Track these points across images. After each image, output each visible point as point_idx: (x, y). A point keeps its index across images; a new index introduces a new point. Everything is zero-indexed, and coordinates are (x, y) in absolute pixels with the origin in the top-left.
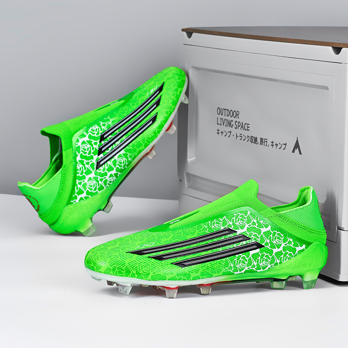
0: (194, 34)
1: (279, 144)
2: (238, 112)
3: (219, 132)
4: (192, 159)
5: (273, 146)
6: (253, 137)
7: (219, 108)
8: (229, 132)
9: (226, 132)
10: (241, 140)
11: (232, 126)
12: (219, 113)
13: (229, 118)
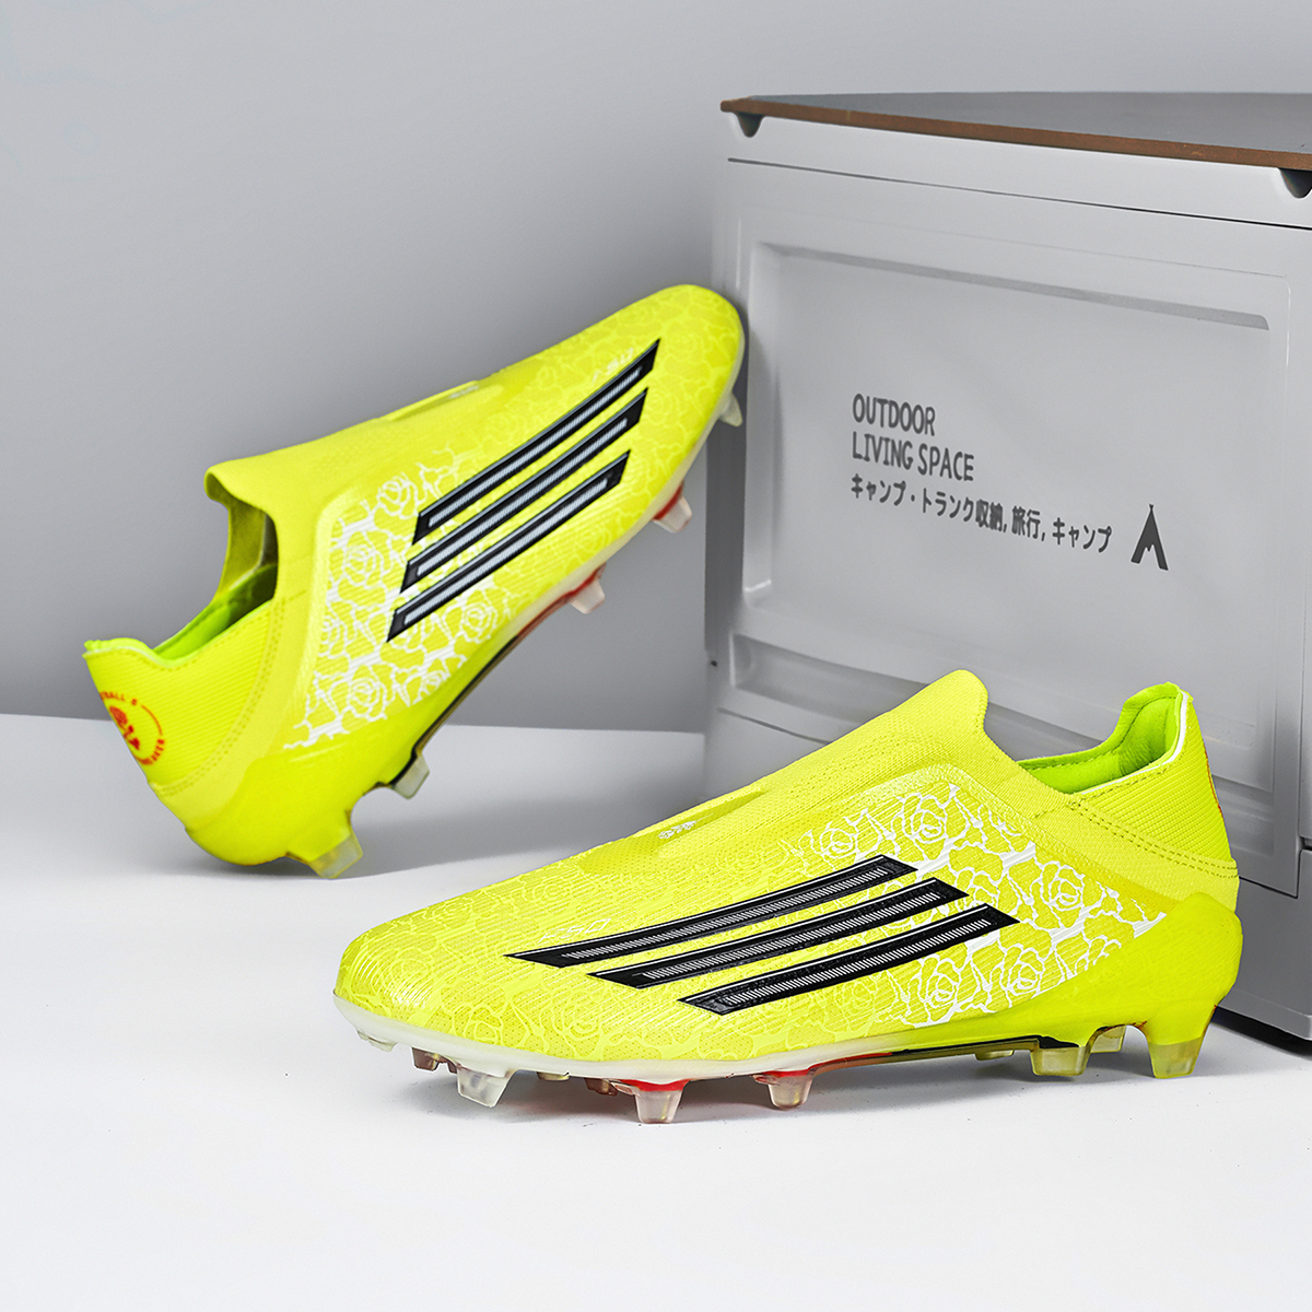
0: (766, 122)
1: (1082, 531)
2: (930, 412)
3: (860, 485)
4: (761, 585)
5: (1061, 539)
6: (986, 504)
7: (859, 397)
8: (896, 485)
9: (887, 487)
10: (940, 514)
11: (907, 462)
12: (859, 415)
13: (898, 435)
